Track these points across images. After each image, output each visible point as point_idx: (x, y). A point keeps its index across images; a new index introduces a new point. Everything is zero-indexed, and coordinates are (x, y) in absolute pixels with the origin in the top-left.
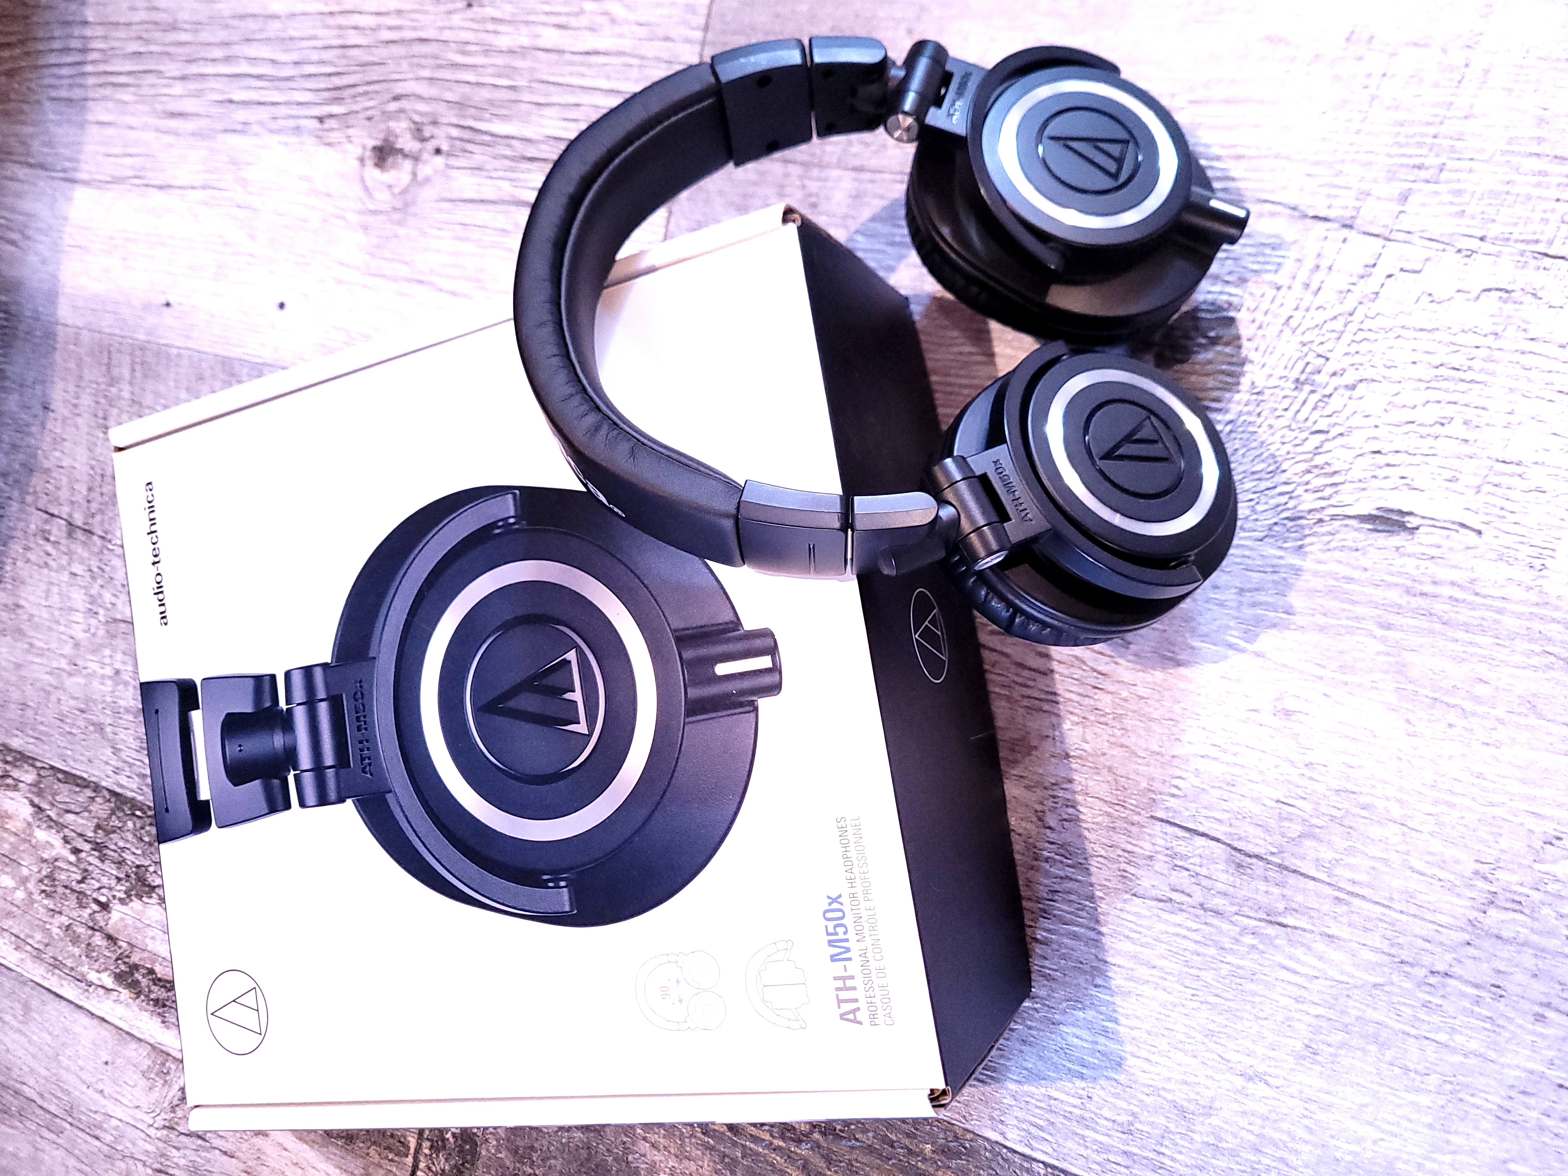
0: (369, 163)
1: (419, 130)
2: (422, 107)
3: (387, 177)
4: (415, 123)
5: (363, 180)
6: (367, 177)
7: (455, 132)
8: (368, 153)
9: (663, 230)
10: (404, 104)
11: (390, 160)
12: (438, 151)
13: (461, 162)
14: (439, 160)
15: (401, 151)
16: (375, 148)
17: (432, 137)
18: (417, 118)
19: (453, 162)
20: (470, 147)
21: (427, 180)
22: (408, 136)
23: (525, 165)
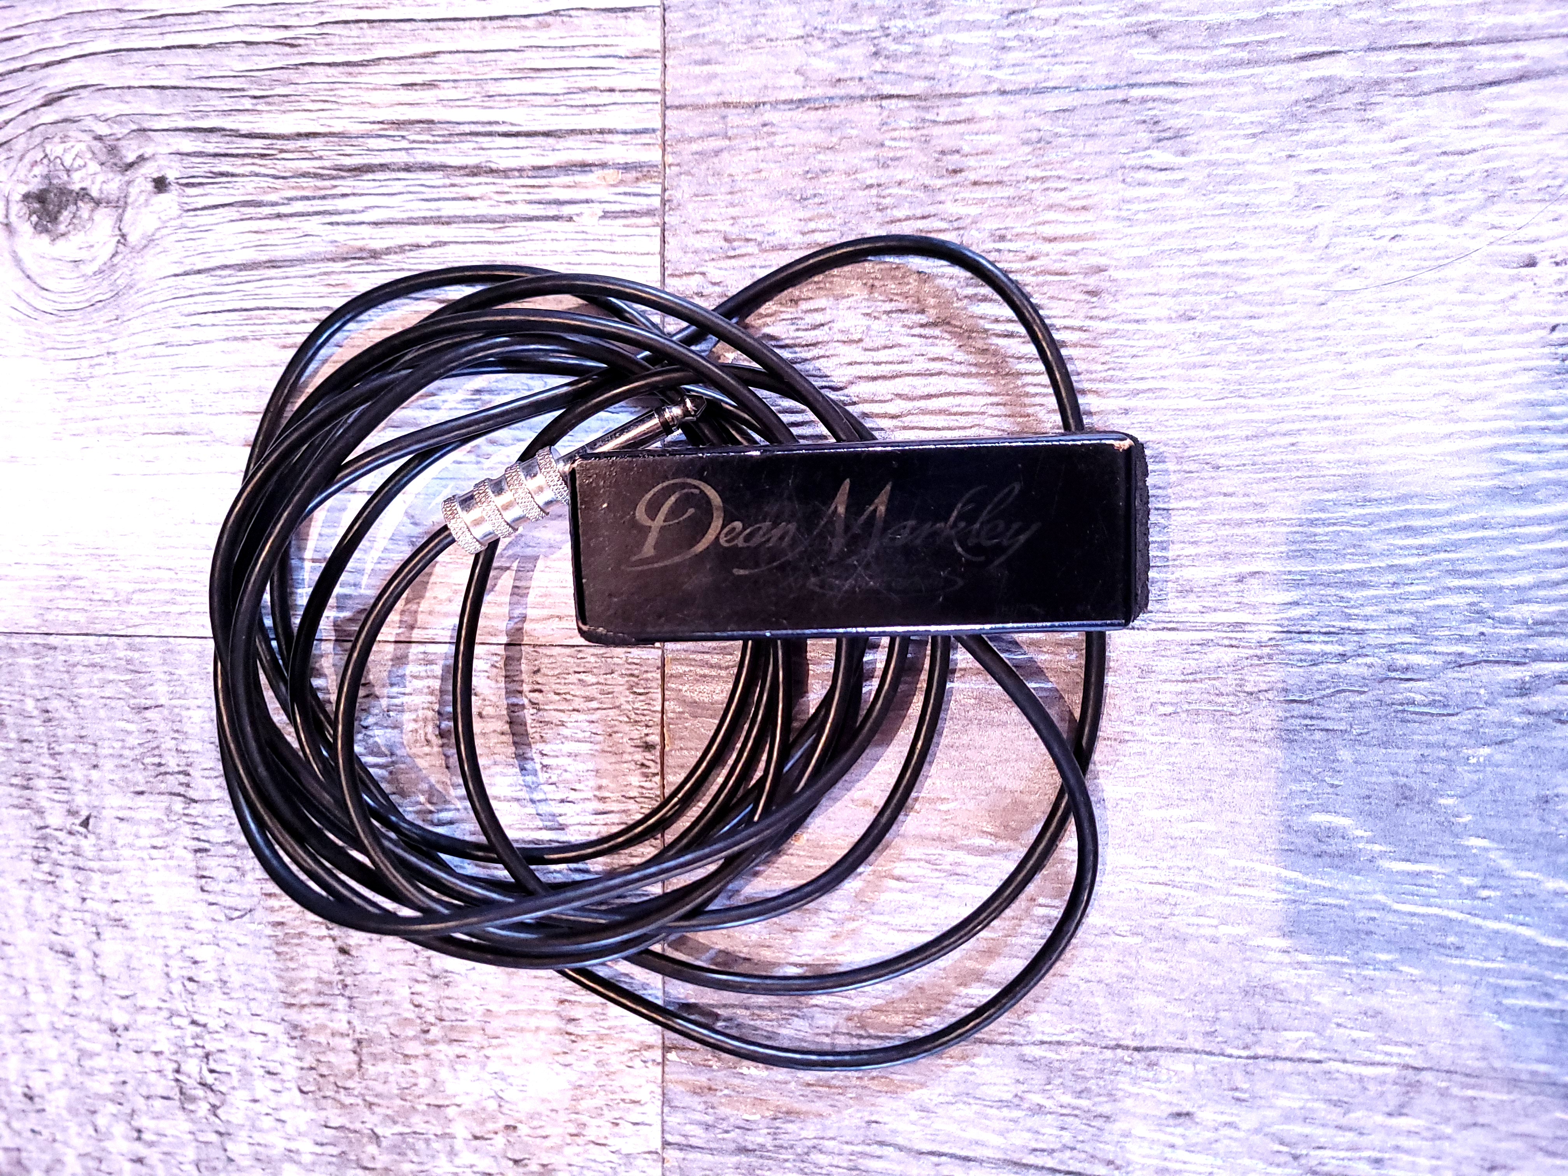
0: (25, 228)
1: (113, 150)
2: (109, 107)
3: (67, 248)
4: (99, 138)
5: (17, 261)
6: (22, 253)
7: (188, 144)
8: (17, 209)
9: (657, 259)
10: (69, 107)
11: (65, 216)
12: (161, 184)
13: (216, 194)
14: (168, 200)
15: (83, 194)
16: (26, 197)
17: (142, 158)
18: (102, 129)
19: (198, 197)
20: (224, 165)
21: (150, 240)
22: (93, 166)
23: (347, 185)
